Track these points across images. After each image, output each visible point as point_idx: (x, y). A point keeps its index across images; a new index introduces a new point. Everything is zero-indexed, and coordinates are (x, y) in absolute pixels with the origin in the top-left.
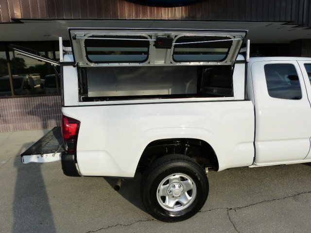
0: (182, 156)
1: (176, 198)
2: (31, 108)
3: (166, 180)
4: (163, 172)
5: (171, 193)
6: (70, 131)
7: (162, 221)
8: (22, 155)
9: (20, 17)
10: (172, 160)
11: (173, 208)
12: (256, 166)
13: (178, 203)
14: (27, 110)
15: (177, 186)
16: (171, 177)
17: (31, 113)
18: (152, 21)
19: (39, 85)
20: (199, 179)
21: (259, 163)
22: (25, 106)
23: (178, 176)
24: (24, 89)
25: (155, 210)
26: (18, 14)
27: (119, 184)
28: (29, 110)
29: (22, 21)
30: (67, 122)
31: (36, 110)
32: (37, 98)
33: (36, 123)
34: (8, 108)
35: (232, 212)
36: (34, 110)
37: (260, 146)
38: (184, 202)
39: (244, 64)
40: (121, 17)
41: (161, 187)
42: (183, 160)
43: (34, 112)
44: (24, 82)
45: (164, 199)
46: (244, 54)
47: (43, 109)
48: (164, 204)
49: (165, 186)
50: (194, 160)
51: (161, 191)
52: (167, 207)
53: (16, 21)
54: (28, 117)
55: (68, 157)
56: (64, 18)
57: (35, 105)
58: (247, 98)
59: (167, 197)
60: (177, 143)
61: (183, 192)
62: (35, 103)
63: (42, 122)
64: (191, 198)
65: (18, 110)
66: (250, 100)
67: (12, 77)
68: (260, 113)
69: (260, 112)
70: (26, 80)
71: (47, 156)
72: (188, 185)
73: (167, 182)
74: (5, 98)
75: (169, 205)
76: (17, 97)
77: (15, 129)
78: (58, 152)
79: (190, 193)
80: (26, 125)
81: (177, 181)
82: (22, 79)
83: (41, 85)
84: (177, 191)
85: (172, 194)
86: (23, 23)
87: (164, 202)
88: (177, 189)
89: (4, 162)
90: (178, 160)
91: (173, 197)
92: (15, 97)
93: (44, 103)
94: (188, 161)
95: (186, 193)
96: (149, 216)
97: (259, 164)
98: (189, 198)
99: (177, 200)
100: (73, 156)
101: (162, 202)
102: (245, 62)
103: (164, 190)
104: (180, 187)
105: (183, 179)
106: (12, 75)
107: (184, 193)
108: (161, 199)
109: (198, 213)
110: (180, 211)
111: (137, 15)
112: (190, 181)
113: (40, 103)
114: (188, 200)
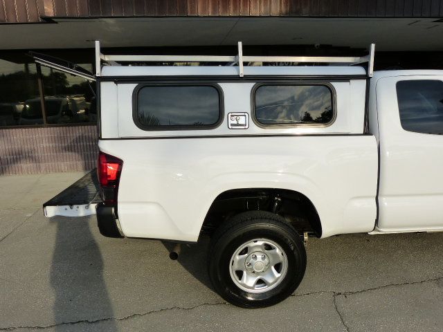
0: (268, 214)
1: (258, 274)
2: (69, 141)
3: (244, 247)
4: (240, 236)
5: (251, 267)
6: (108, 174)
7: (237, 306)
8: (45, 205)
9: (52, 15)
10: (253, 220)
11: (252, 288)
12: (379, 233)
13: (260, 282)
14: (63, 145)
15: (259, 257)
16: (251, 244)
17: (69, 149)
18: (237, 19)
19: (83, 111)
20: (292, 248)
21: (384, 228)
22: (61, 139)
23: (260, 242)
24: (62, 115)
25: (227, 289)
26: (50, 11)
27: (177, 251)
28: (66, 145)
29: (55, 20)
30: (105, 161)
31: (76, 144)
32: (77, 127)
33: (75, 163)
34: (38, 141)
35: (340, 299)
36: (72, 144)
37: (386, 204)
38: (270, 280)
39: (365, 81)
40: (191, 13)
41: (236, 257)
42: (270, 220)
43: (73, 147)
44: (64, 106)
45: (240, 274)
46: (366, 66)
47: (85, 144)
48: (240, 282)
49: (242, 256)
50: (288, 220)
51: (235, 263)
52: (245, 286)
53: (48, 20)
54: (64, 154)
55: (106, 210)
56: (112, 15)
57: (74, 138)
58: (368, 131)
59: (245, 272)
60: (262, 195)
61: (269, 265)
62: (74, 135)
63: (84, 162)
64: (279, 275)
65: (51, 145)
66: (371, 135)
67: (44, 99)
68: (386, 154)
69: (388, 153)
70: (66, 103)
71: (78, 207)
72: (276, 255)
73: (245, 251)
74: (34, 127)
75: (248, 283)
76: (50, 127)
77: (48, 170)
78: (93, 203)
79: (278, 267)
80: (63, 165)
81: (260, 250)
82: (61, 102)
83: (86, 110)
84: (259, 264)
85: (252, 269)
86: (56, 23)
87: (240, 279)
88: (259, 261)
89: (30, 215)
90: (262, 219)
91: (254, 272)
92: (48, 127)
93: (87, 134)
94: (277, 222)
95: (273, 268)
96: (219, 297)
97: (384, 230)
98: (277, 275)
99: (259, 277)
100: (113, 210)
101: (238, 280)
102: (367, 77)
103: (240, 261)
104: (263, 259)
105: (268, 247)
106: (44, 97)
107: (270, 268)
108: (235, 275)
109: (290, 297)
110: (262, 293)
111: (214, 9)
112: (278, 250)
113: (81, 134)
114: (275, 278)
